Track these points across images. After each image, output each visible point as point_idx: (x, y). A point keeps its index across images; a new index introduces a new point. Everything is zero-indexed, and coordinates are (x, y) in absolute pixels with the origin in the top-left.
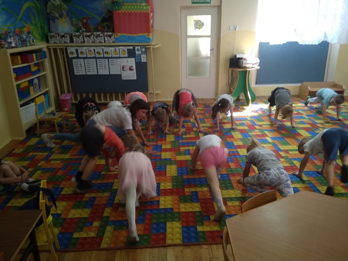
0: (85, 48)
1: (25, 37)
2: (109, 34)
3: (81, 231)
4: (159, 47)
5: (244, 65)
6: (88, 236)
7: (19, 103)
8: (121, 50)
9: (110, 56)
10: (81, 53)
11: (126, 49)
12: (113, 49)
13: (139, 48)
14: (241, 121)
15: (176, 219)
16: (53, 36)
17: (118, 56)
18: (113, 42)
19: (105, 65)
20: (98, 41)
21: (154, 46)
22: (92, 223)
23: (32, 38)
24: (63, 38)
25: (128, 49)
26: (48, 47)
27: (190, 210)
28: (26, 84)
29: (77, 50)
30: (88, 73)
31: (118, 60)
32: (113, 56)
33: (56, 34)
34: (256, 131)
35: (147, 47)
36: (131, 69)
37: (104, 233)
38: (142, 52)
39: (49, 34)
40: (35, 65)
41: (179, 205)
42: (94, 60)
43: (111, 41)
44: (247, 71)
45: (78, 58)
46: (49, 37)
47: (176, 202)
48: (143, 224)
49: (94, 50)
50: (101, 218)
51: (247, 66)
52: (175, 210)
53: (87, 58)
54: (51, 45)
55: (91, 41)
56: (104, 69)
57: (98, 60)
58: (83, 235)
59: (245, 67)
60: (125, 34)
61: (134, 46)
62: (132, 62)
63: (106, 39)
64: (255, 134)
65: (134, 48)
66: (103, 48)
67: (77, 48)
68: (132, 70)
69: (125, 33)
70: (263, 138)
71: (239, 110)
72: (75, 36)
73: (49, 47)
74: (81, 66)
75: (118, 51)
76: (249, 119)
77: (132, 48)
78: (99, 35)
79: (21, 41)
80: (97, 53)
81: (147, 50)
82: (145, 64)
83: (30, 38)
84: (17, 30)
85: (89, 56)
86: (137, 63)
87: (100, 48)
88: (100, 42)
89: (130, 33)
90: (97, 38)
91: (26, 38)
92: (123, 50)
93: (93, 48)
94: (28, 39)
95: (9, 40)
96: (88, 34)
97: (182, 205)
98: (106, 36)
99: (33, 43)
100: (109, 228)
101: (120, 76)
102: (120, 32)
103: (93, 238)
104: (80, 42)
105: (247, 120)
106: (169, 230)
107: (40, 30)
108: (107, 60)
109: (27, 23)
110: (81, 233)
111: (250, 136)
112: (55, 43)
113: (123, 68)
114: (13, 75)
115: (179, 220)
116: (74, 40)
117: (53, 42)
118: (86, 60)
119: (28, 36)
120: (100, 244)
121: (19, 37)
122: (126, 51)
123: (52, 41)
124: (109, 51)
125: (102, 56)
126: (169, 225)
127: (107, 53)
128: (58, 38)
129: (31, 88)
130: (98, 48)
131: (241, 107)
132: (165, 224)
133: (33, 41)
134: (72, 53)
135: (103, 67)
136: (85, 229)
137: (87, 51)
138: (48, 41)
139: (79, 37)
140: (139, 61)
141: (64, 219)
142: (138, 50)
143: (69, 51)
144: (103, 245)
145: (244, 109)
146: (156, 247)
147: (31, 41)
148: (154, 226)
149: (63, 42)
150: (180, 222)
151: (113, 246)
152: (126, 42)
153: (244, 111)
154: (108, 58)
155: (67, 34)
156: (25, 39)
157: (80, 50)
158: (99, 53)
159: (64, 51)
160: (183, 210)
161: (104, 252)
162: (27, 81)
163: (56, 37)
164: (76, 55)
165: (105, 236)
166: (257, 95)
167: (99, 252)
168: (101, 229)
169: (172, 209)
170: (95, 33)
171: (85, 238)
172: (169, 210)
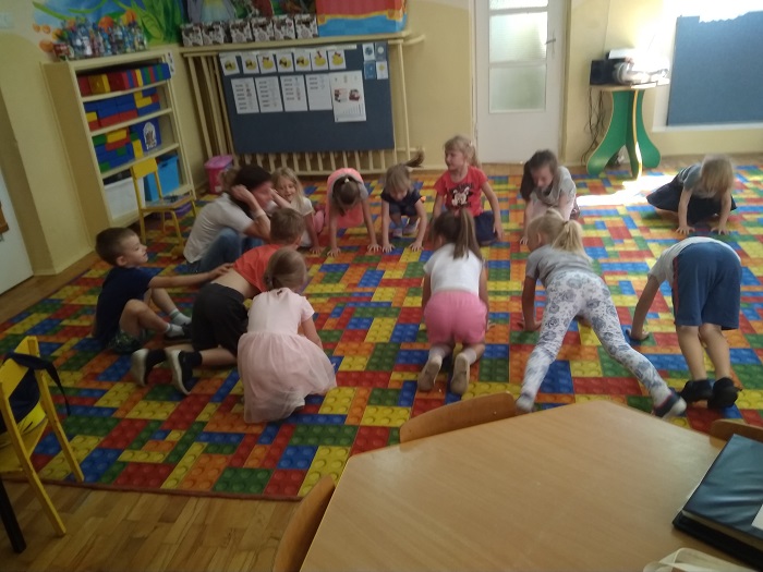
0: (255, 53)
1: (120, 33)
2: (306, 17)
3: (139, 448)
4: (422, 42)
5: (625, 77)
6: (148, 461)
7: (101, 177)
8: (331, 54)
9: (308, 68)
10: (247, 65)
11: (341, 50)
12: (313, 51)
13: (371, 46)
14: (599, 216)
15: (343, 441)
16: (191, 30)
17: (325, 67)
18: (315, 36)
19: (298, 89)
20: (282, 37)
21: (405, 39)
22: (166, 433)
23: (139, 35)
24: (211, 33)
25: (346, 52)
26: (182, 54)
27: (384, 423)
28: (123, 135)
29: (239, 59)
30: (263, 110)
31: (325, 76)
32: (315, 68)
33: (196, 25)
34: (626, 241)
35: (390, 42)
36: (353, 97)
37: (180, 456)
38: (377, 55)
39: (182, 26)
40: (146, 93)
41: (363, 409)
42: (276, 79)
43: (311, 35)
44: (633, 92)
45: (241, 75)
46: (183, 34)
47: (360, 401)
48: (268, 447)
49: (275, 56)
50: (188, 425)
51: (634, 78)
52: (350, 421)
53: (260, 75)
54: (189, 49)
55: (268, 37)
56: (296, 98)
57: (282, 78)
58: (140, 456)
59: (629, 83)
60: (339, 17)
61: (360, 43)
62: (355, 80)
63: (299, 31)
64: (622, 249)
65: (360, 48)
66: (293, 50)
67: (240, 54)
68: (357, 99)
69: (340, 13)
70: (637, 260)
71: (608, 189)
72: (233, 27)
73: (185, 55)
74: (249, 95)
75: (324, 54)
76: (622, 211)
77: (354, 47)
78: (283, 23)
79: (111, 43)
80: (281, 62)
81: (389, 52)
82: (385, 84)
83: (133, 35)
84: (103, 19)
85: (264, 71)
86: (366, 83)
87: (287, 50)
88: (287, 38)
89: (352, 13)
90: (279, 28)
91: (124, 36)
92: (335, 54)
93: (271, 53)
94: (127, 40)
95: (79, 42)
96: (262, 20)
97: (370, 410)
98: (299, 23)
99: (141, 47)
100: (196, 448)
101: (330, 113)
102: (328, 13)
103: (155, 466)
104: (245, 39)
105: (616, 213)
106: (316, 464)
107: (162, 18)
108: (301, 78)
109: (129, 5)
110: (137, 452)
111: (606, 255)
112: (195, 45)
113: (337, 95)
114: (87, 118)
115: (349, 445)
116: (234, 35)
117: (190, 43)
118: (258, 80)
119: (130, 31)
120: (162, 479)
121: (106, 36)
122: (343, 55)
123: (188, 40)
124: (306, 57)
125: (291, 69)
126: (322, 452)
127: (303, 62)
128: (200, 34)
129: (137, 145)
130: (283, 50)
131: (613, 183)
132: (314, 450)
133: (142, 43)
134: (229, 66)
135: (295, 95)
136: (150, 444)
137: (260, 59)
138: (181, 42)
139: (242, 31)
140: (371, 77)
141: (118, 420)
142: (369, 51)
143: (223, 61)
144: (169, 484)
145: (620, 187)
146: (274, 500)
147: (137, 44)
148: (290, 452)
149: (211, 42)
150: (349, 449)
151: (186, 486)
152: (342, 33)
153: (619, 192)
154: (304, 74)
155: (218, 23)
156: (120, 38)
157: (245, 57)
158: (285, 64)
159: (214, 61)
160: (366, 422)
161: (163, 499)
162: (124, 128)
163: (197, 32)
164: (237, 71)
165: (181, 463)
166: (663, 153)
167: (153, 496)
168: (180, 448)
169: (343, 417)
170: (275, 18)
171: (140, 465)
172: (337, 420)
